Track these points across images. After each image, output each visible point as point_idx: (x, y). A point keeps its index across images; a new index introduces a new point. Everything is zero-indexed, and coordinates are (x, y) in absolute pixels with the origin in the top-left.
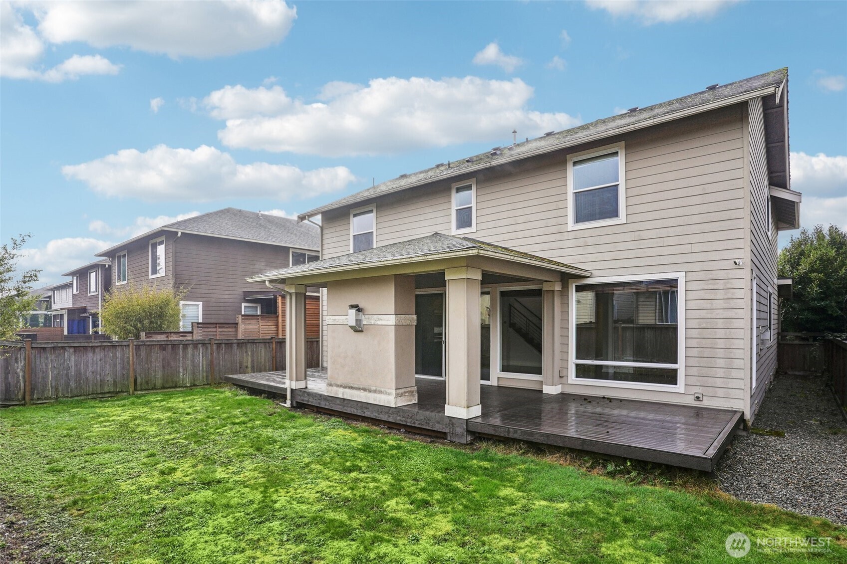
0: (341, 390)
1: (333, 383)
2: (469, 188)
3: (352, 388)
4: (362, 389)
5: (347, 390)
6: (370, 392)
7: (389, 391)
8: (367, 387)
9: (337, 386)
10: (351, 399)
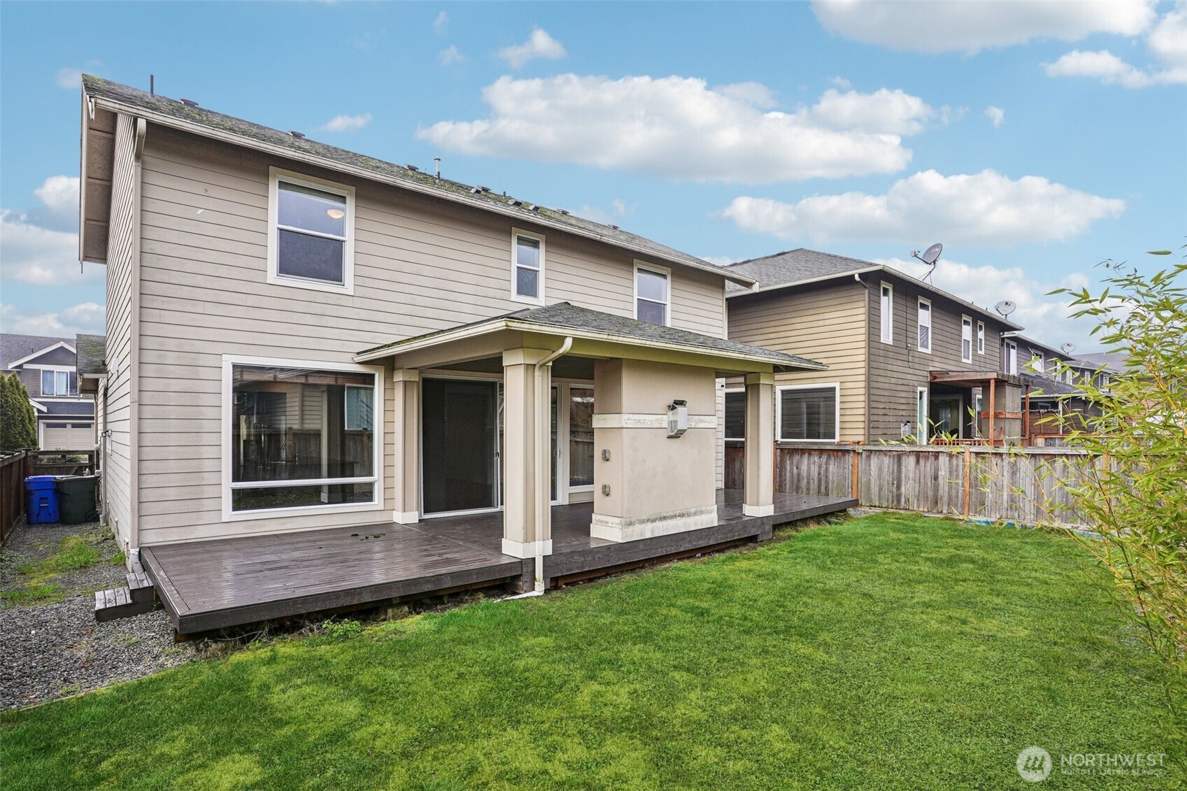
0: (649, 526)
1: (633, 520)
2: (535, 244)
3: (665, 518)
4: (679, 516)
5: (658, 524)
6: (690, 516)
7: (710, 508)
8: (685, 512)
9: (642, 522)
10: (665, 534)
